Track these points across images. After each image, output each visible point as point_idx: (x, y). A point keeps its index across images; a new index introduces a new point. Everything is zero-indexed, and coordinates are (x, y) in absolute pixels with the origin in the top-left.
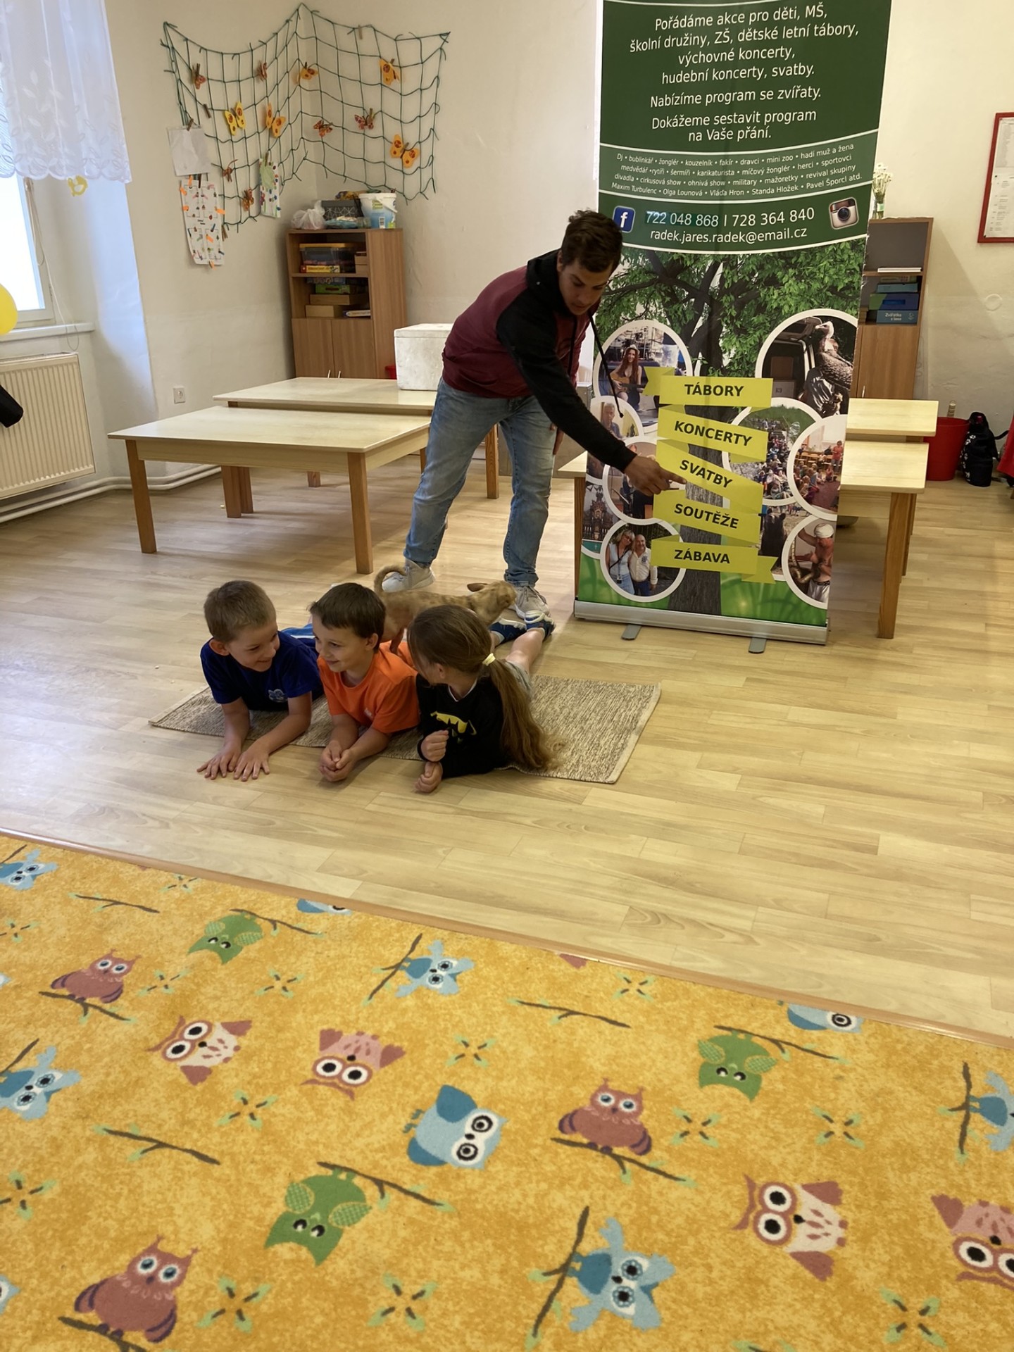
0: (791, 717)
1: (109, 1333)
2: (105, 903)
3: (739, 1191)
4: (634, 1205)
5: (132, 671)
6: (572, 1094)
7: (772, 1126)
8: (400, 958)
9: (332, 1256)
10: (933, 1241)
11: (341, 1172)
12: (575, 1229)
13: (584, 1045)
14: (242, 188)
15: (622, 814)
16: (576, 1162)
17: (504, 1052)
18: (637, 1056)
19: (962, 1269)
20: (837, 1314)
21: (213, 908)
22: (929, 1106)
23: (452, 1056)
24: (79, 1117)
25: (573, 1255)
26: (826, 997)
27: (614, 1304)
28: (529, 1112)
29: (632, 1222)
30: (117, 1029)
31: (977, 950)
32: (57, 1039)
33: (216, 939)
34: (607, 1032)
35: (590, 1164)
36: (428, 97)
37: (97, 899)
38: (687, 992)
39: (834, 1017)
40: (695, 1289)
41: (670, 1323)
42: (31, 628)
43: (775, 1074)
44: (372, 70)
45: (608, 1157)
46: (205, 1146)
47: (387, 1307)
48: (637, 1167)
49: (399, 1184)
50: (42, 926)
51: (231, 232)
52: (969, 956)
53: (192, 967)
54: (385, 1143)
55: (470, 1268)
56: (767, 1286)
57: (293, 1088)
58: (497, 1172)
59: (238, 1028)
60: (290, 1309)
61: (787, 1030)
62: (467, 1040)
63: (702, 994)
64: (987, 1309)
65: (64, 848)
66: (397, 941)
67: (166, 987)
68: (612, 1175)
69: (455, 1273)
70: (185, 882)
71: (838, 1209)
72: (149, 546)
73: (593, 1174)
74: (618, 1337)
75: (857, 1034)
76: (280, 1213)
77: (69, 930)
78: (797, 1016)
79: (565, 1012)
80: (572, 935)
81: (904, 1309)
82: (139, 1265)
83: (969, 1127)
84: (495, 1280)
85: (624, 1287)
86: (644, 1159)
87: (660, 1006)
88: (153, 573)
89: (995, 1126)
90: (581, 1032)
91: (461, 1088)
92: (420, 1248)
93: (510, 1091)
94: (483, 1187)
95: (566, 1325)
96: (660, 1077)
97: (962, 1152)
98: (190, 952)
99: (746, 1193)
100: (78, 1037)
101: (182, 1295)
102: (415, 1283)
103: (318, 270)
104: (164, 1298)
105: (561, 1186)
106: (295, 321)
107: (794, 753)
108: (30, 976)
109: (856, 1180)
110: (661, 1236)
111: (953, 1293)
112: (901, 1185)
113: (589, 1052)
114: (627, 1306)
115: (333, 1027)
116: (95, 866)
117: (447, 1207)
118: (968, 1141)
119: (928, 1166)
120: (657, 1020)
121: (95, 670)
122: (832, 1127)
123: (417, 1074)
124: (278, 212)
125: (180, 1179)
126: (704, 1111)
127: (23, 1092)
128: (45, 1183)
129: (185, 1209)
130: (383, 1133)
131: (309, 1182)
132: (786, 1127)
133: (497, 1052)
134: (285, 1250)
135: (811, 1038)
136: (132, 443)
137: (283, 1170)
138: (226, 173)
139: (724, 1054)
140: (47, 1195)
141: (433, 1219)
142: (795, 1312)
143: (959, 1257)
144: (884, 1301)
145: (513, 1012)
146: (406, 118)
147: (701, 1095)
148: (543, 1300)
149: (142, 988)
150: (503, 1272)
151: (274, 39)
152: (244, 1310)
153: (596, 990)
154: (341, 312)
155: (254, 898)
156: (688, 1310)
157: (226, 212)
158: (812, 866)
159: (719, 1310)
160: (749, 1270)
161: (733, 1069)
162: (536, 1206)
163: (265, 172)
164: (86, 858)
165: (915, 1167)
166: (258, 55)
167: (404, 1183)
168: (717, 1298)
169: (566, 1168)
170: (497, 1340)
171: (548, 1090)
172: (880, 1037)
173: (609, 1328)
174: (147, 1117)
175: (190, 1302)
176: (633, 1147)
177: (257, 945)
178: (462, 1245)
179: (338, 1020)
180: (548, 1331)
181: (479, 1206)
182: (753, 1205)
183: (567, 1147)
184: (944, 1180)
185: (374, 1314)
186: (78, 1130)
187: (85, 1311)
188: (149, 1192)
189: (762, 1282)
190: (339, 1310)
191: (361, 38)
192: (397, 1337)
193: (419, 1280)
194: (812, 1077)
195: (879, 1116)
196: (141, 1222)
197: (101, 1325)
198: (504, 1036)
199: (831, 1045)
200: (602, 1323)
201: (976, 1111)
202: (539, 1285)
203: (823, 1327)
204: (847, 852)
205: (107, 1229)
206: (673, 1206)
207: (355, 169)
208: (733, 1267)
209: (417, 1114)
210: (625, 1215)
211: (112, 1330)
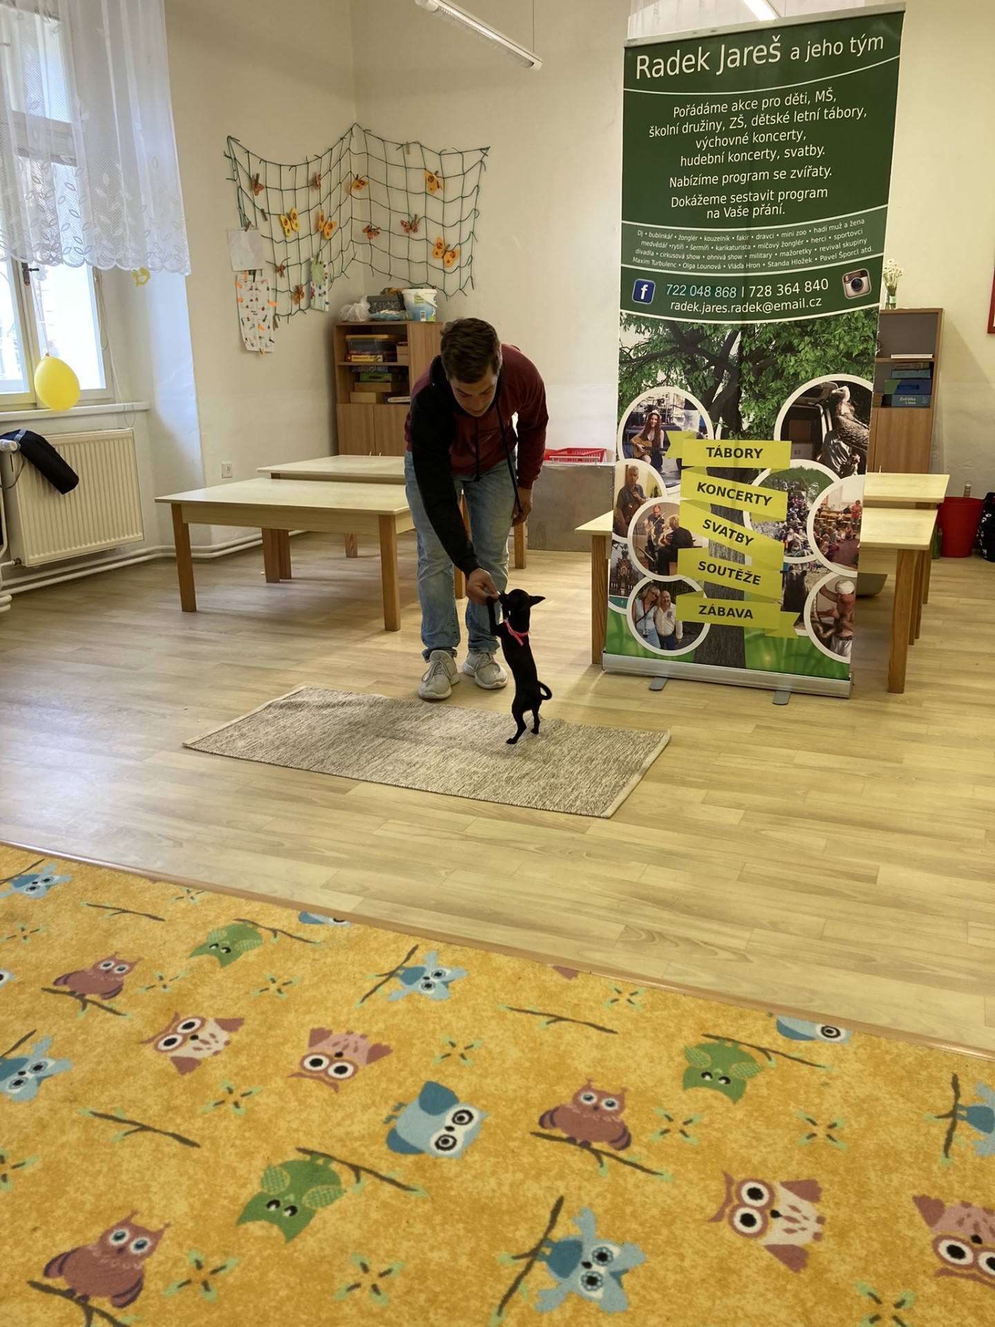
0: (796, 761)
1: (75, 1297)
2: (113, 912)
3: (717, 1186)
4: (609, 1196)
5: (162, 711)
6: (554, 1092)
7: (753, 1127)
8: (394, 966)
9: (302, 1234)
10: (913, 1239)
11: (318, 1159)
12: (548, 1216)
13: (570, 1048)
14: (294, 283)
15: (626, 843)
16: (554, 1155)
17: (490, 1053)
18: (622, 1060)
19: (940, 1265)
20: (809, 1304)
21: (218, 917)
22: (915, 1113)
23: (438, 1054)
24: (66, 1100)
25: (545, 1241)
26: (816, 1010)
27: (582, 1288)
28: (511, 1108)
29: (606, 1212)
30: (113, 1023)
31: (973, 973)
32: (54, 1030)
33: (217, 945)
34: (594, 1037)
35: (568, 1157)
36: (469, 204)
37: (107, 908)
38: (676, 1003)
39: (823, 1029)
40: (665, 1277)
41: (638, 1307)
42: (71, 673)
43: (761, 1079)
44: (418, 181)
45: (586, 1152)
46: (188, 1131)
47: (352, 1283)
48: (614, 1161)
49: (375, 1170)
50: (51, 930)
51: (282, 322)
52: (963, 976)
53: (191, 969)
54: (363, 1132)
55: (439, 1249)
56: (739, 1275)
57: (278, 1079)
58: (475, 1161)
59: (230, 1025)
60: (256, 1282)
61: (775, 1039)
62: (454, 1041)
63: (692, 1005)
64: (964, 1304)
65: (80, 862)
66: (393, 951)
67: (165, 986)
68: (589, 1168)
69: (424, 1253)
70: (193, 894)
71: (817, 1205)
72: (189, 606)
73: (570, 1166)
74: (583, 1318)
75: (846, 1045)
76: (255, 1193)
77: (77, 934)
78: (787, 1028)
79: (553, 1018)
80: (567, 951)
81: (878, 1301)
82: (111, 1237)
83: (956, 1133)
84: (463, 1261)
85: (594, 1273)
86: (622, 1154)
87: (648, 1015)
88: (190, 629)
89: (982, 1133)
90: (567, 1038)
91: (445, 1084)
92: (391, 1230)
93: (493, 1088)
94: (458, 1175)
95: (531, 1305)
96: (645, 1079)
97: (947, 1156)
98: (191, 956)
99: (723, 1188)
100: (74, 1029)
101: (151, 1266)
102: (383, 1262)
103: (363, 359)
104: (132, 1269)
105: (537, 1178)
106: (340, 407)
107: (799, 792)
108: (35, 973)
109: (837, 1179)
110: (634, 1226)
111: (931, 1288)
112: (883, 1185)
113: (574, 1055)
114: (595, 1290)
115: (324, 1026)
116: (108, 878)
117: (422, 1192)
118: (953, 1146)
119: (911, 1167)
120: (644, 1028)
121: (126, 710)
122: (815, 1129)
123: (401, 1070)
124: (327, 306)
125: (160, 1159)
126: (686, 1112)
127: (16, 1077)
128: (28, 1159)
129: (162, 1187)
130: (363, 1123)
131: (286, 1166)
132: (767, 1128)
133: (483, 1052)
134: (256, 1228)
135: (799, 1048)
136: (177, 507)
137: (261, 1155)
138: (280, 270)
139: (709, 1059)
140: (27, 1170)
141: (408, 1203)
142: (767, 1301)
143: (938, 1254)
144: (858, 1294)
145: (502, 1017)
146: (448, 223)
147: (684, 1097)
148: (511, 1282)
149: (142, 987)
150: (472, 1254)
151: (329, 154)
152: (210, 1282)
153: (586, 1000)
154: (383, 398)
155: (257, 909)
156: (657, 1296)
157: (277, 305)
158: (810, 892)
159: (689, 1297)
160: (722, 1260)
161: (717, 1074)
162: (510, 1194)
163: (316, 271)
164: (100, 872)
165: (898, 1168)
166: (314, 168)
167: (381, 1170)
168: (688, 1286)
169: (543, 1160)
170: (461, 1318)
171: (531, 1088)
172: (869, 1049)
173: (574, 1310)
174: (133, 1102)
175: (157, 1272)
176: (612, 1142)
177: (256, 951)
178: (433, 1228)
179: (329, 1020)
180: (513, 1311)
181: (453, 1193)
182: (730, 1199)
183: (545, 1141)
184: (927, 1182)
185: (339, 1289)
186: (65, 1112)
187: (54, 1277)
188: (128, 1170)
189: (733, 1271)
190: (305, 1285)
191: (408, 153)
192: (360, 1311)
193: (386, 1260)
194: (797, 1083)
195: (863, 1119)
196: (117, 1197)
197: (68, 1291)
198: (492, 1038)
199: (818, 1054)
200: (569, 1306)
201: (963, 1118)
202: (506, 1268)
203: (794, 1316)
204: (847, 882)
205: (83, 1203)
206: (648, 1198)
207: (400, 269)
208: (706, 1256)
209: (400, 1106)
210: (599, 1205)
211: (78, 1294)
